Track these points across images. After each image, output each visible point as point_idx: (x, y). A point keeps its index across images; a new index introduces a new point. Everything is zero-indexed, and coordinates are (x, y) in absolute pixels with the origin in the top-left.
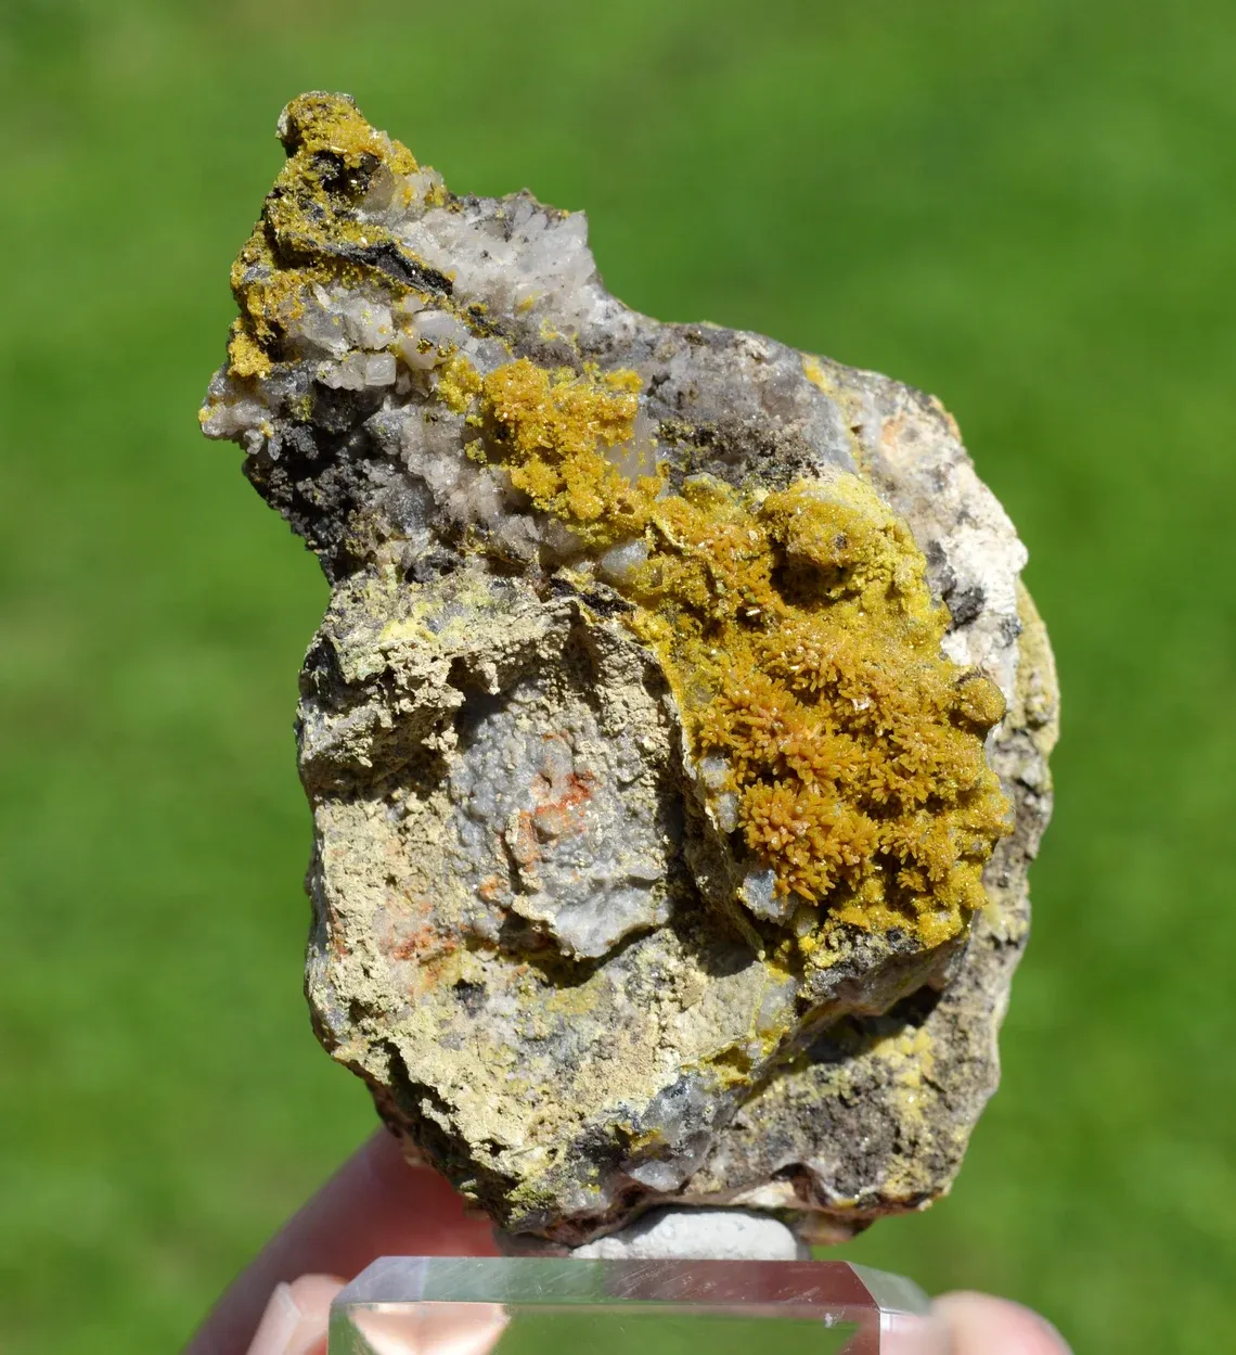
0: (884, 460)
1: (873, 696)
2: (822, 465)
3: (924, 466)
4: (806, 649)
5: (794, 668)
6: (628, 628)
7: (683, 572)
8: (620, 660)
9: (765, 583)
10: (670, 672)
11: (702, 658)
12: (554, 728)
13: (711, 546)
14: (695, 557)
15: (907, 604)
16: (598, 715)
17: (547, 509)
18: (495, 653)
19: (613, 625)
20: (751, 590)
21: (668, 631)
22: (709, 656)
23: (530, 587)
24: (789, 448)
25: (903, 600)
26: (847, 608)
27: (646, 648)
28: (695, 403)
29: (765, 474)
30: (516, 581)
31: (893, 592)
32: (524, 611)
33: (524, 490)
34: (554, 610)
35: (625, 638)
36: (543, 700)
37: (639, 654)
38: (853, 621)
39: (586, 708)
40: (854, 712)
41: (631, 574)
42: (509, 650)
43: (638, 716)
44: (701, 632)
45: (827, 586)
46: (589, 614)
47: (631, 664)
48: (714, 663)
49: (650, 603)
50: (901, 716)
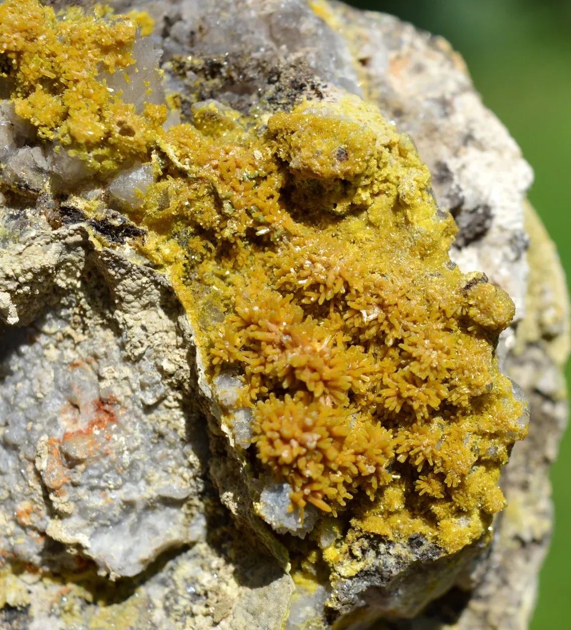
0: (391, 90)
1: (381, 306)
2: (325, 87)
3: (431, 95)
4: (313, 262)
5: (300, 282)
6: (142, 253)
7: (190, 194)
8: (133, 284)
9: (274, 203)
10: (183, 293)
11: (217, 280)
12: (80, 356)
13: (216, 167)
14: (201, 178)
15: (412, 215)
16: (119, 341)
17: (52, 137)
18: (8, 282)
19: (126, 250)
20: (260, 210)
21: (180, 253)
22: (223, 278)
23: (43, 217)
24: (294, 74)
25: (408, 212)
26: (354, 223)
27: (158, 272)
28: (206, 39)
29: (271, 100)
30: (29, 212)
31: (399, 205)
32: (33, 238)
33: (28, 121)
34: (65, 237)
35: (138, 262)
36: (68, 329)
37: (152, 278)
38: (361, 235)
39: (109, 334)
40: (363, 323)
41: (138, 200)
42: (22, 279)
43: (157, 340)
44: (214, 254)
45: (333, 201)
46: (99, 240)
47: (145, 288)
48: (229, 284)
49: (163, 227)
50: (410, 324)
